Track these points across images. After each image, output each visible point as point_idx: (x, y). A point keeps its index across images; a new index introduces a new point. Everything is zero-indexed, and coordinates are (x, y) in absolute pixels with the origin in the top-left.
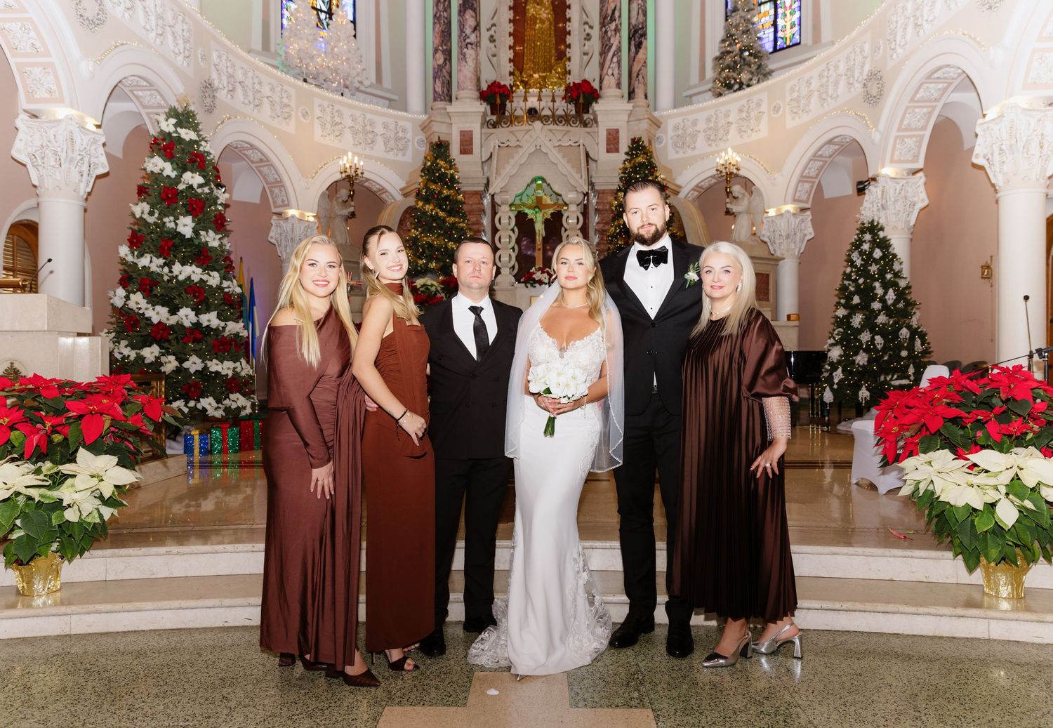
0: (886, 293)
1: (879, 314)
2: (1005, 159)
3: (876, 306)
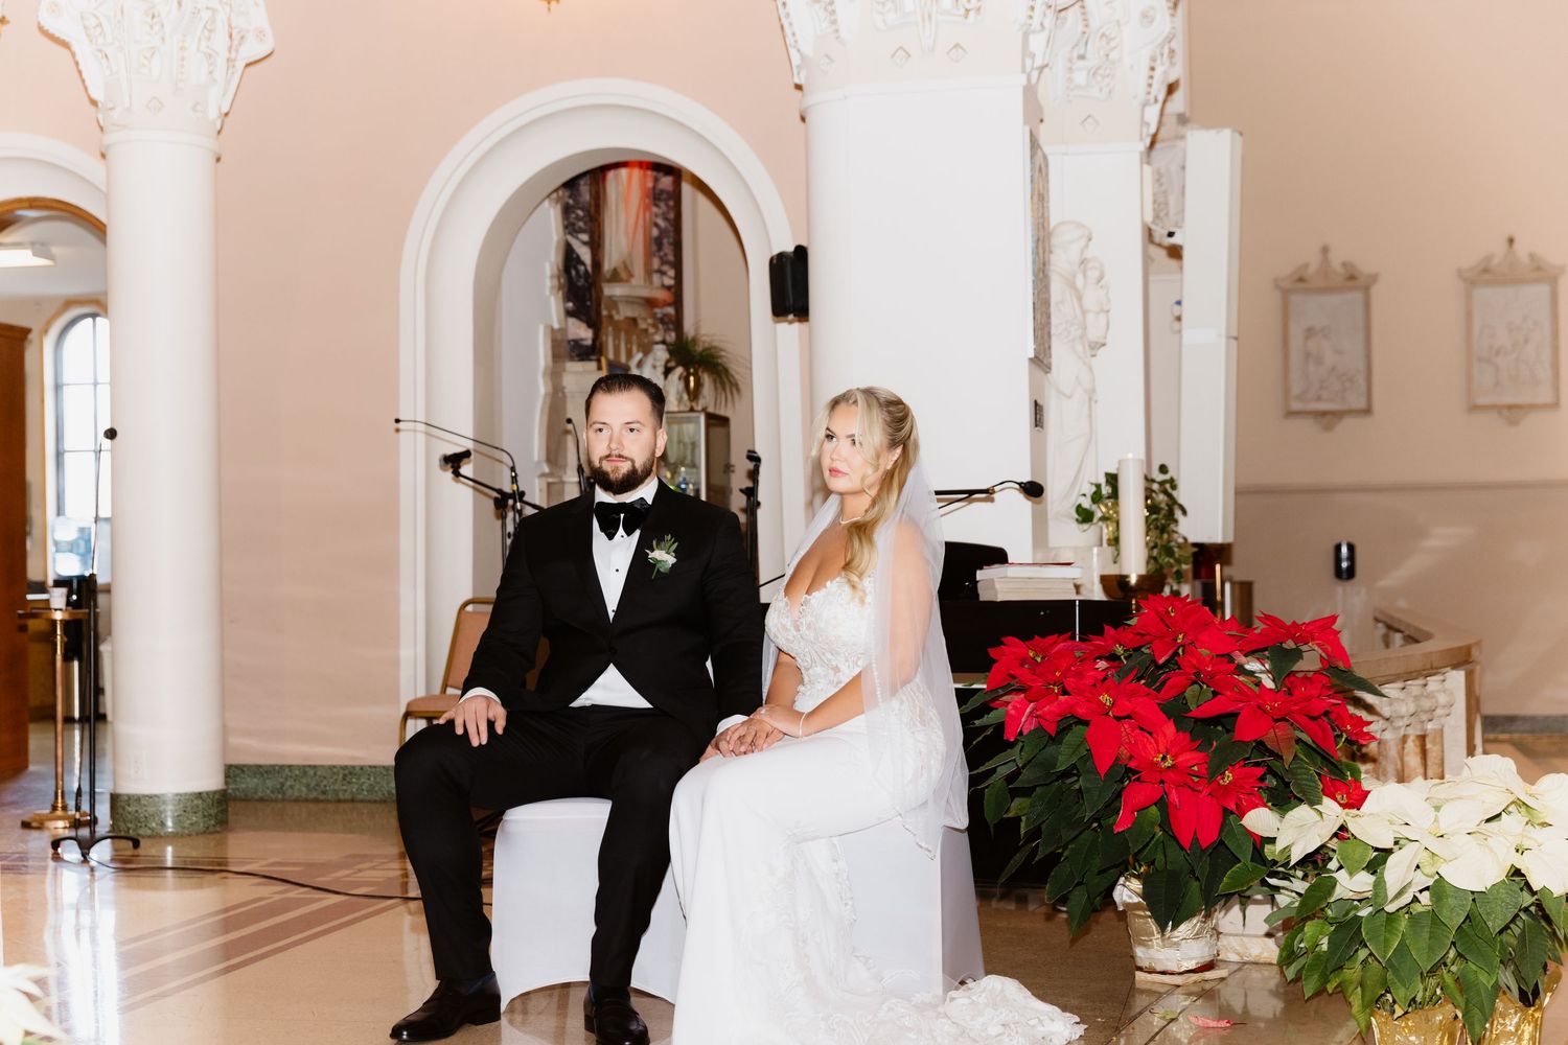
2: (157, 41)
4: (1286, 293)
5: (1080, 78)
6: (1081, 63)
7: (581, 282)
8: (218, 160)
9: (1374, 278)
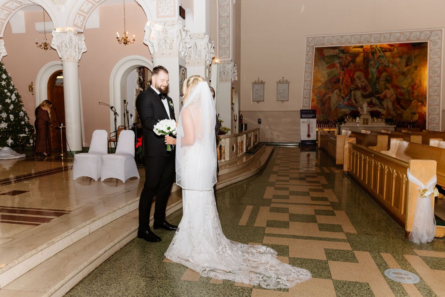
0: (11, 95)
1: (11, 105)
2: (67, 50)
3: (8, 101)
4: (253, 84)
5: (197, 57)
6: (197, 55)
7: (141, 83)
8: (79, 66)
9: (265, 83)
